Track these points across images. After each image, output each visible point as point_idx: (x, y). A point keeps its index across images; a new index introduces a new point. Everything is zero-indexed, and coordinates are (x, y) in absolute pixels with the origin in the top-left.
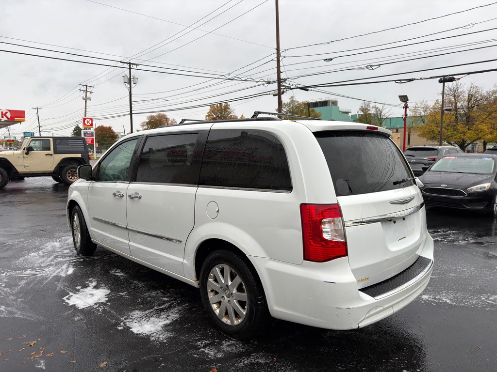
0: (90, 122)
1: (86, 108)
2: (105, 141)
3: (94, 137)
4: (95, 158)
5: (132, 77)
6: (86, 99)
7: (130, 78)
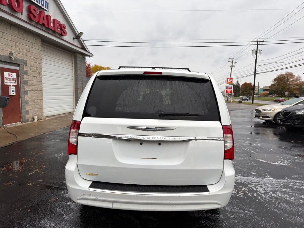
0: (231, 80)
1: (231, 72)
2: (246, 92)
3: (232, 89)
4: (232, 102)
5: (258, 50)
6: (232, 67)
7: (257, 51)
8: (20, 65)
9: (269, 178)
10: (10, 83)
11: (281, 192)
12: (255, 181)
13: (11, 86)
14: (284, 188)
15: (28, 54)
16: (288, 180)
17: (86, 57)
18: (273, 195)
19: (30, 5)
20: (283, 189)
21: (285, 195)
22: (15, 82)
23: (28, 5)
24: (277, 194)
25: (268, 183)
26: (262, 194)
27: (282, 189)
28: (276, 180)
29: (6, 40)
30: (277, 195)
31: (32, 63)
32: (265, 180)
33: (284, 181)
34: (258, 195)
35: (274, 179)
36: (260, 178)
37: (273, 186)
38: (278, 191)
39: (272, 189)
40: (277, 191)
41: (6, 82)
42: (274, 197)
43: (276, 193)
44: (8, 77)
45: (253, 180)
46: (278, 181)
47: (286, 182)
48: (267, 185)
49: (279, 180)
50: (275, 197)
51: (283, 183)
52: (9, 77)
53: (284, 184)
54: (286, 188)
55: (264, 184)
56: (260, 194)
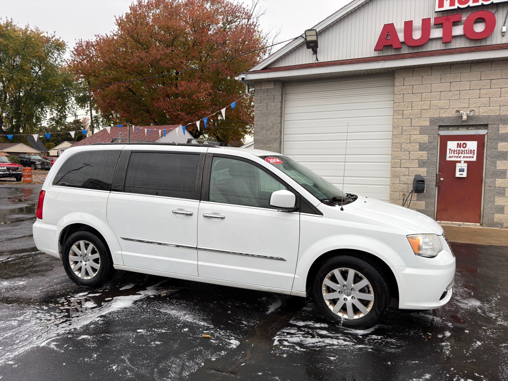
8: (488, 127)
9: (48, 344)
10: (460, 157)
11: (13, 327)
12: (64, 325)
13: (462, 162)
14: (11, 336)
16: (8, 359)
18: (22, 318)
20: (11, 333)
21: (4, 325)
22: (471, 155)
24: (16, 322)
25: (43, 332)
26: (38, 312)
27: (13, 332)
28: (32, 346)
29: (458, 92)
30: (17, 320)
32: (53, 335)
33: (17, 353)
34: (43, 309)
35: (38, 347)
36: (63, 334)
37: (31, 332)
38: (17, 327)
39: (28, 325)
40: (19, 325)
41: (450, 157)
42: (20, 316)
43: (19, 322)
44: (456, 149)
45: (70, 325)
46: (26, 345)
47: (11, 351)
48: (41, 328)
49: (27, 348)
50: (18, 316)
51: (15, 347)
52: (459, 149)
53: (14, 344)
54: (6, 338)
55: (48, 327)
56: (39, 311)
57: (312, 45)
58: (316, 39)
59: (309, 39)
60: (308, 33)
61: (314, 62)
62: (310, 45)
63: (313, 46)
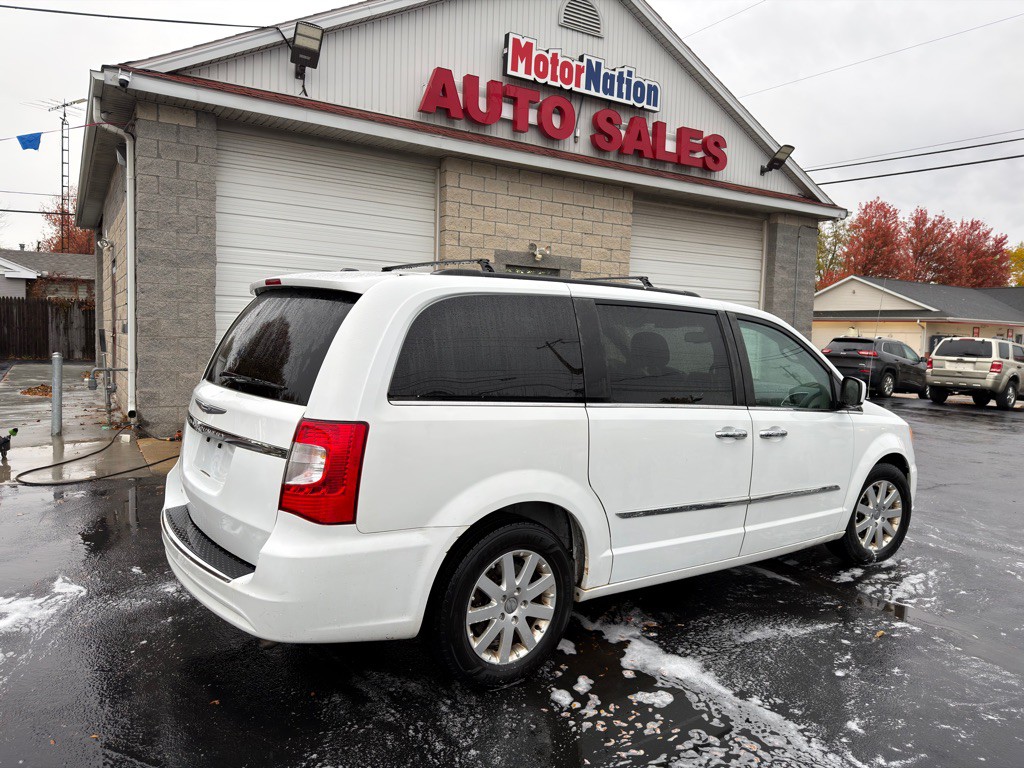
8: (561, 272)
15: (589, 241)
17: (821, 223)
19: (598, 110)
23: (593, 113)
29: (528, 215)
31: (596, 263)
57: (305, 57)
58: (316, 48)
59: (300, 42)
60: (302, 29)
61: (297, 95)
62: (301, 56)
63: (304, 60)
